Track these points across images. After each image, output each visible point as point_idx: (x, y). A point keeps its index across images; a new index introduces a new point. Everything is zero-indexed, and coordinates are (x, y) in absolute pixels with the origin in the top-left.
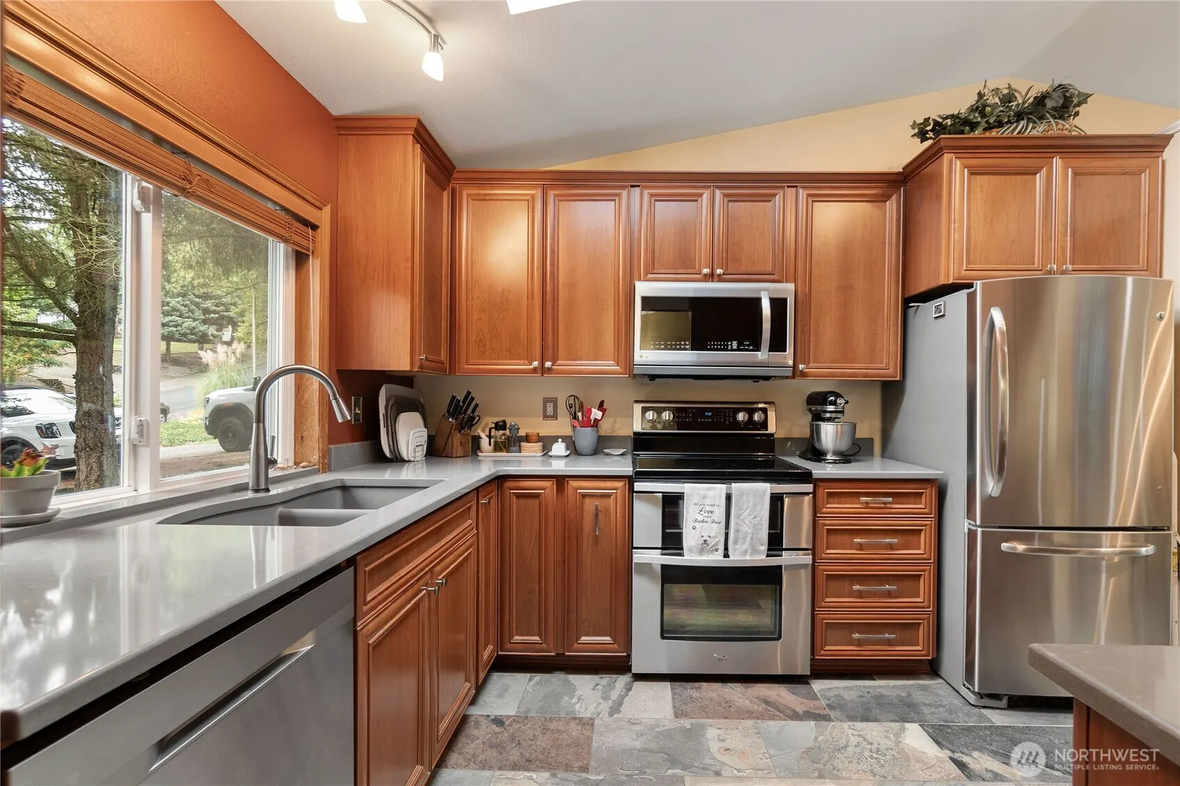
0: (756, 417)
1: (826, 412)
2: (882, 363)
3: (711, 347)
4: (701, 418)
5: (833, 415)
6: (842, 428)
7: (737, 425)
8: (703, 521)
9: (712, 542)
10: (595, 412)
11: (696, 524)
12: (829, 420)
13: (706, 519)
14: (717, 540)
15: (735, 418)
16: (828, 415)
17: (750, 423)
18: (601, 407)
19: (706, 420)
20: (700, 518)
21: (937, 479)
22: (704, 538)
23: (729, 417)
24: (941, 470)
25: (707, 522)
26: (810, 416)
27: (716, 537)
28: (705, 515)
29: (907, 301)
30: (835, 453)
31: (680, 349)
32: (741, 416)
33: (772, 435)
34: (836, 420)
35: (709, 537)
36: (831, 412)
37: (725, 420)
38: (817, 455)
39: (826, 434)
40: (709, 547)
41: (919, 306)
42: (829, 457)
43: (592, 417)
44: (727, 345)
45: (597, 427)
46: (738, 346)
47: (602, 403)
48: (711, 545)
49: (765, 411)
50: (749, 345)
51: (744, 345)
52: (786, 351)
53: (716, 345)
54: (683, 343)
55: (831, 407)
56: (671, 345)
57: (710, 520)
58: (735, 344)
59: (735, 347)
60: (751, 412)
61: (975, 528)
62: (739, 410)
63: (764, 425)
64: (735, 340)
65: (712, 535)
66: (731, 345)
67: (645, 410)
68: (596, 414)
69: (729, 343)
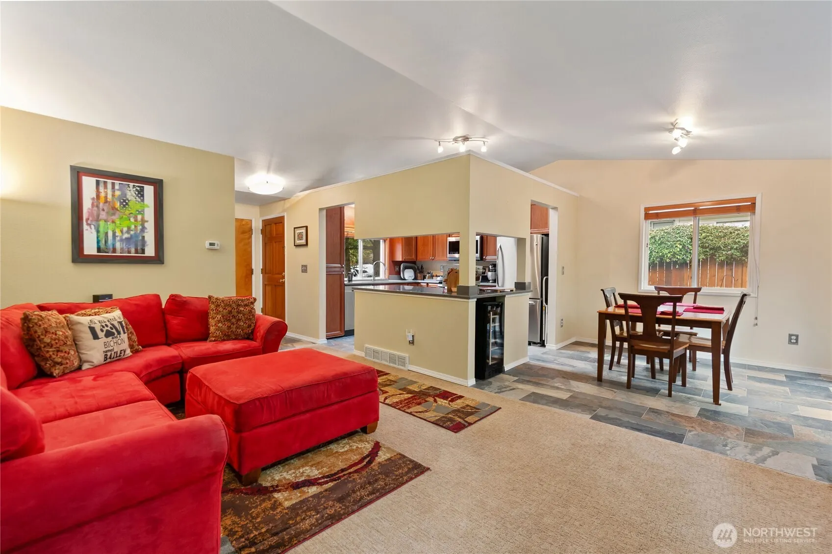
30: (492, 280)
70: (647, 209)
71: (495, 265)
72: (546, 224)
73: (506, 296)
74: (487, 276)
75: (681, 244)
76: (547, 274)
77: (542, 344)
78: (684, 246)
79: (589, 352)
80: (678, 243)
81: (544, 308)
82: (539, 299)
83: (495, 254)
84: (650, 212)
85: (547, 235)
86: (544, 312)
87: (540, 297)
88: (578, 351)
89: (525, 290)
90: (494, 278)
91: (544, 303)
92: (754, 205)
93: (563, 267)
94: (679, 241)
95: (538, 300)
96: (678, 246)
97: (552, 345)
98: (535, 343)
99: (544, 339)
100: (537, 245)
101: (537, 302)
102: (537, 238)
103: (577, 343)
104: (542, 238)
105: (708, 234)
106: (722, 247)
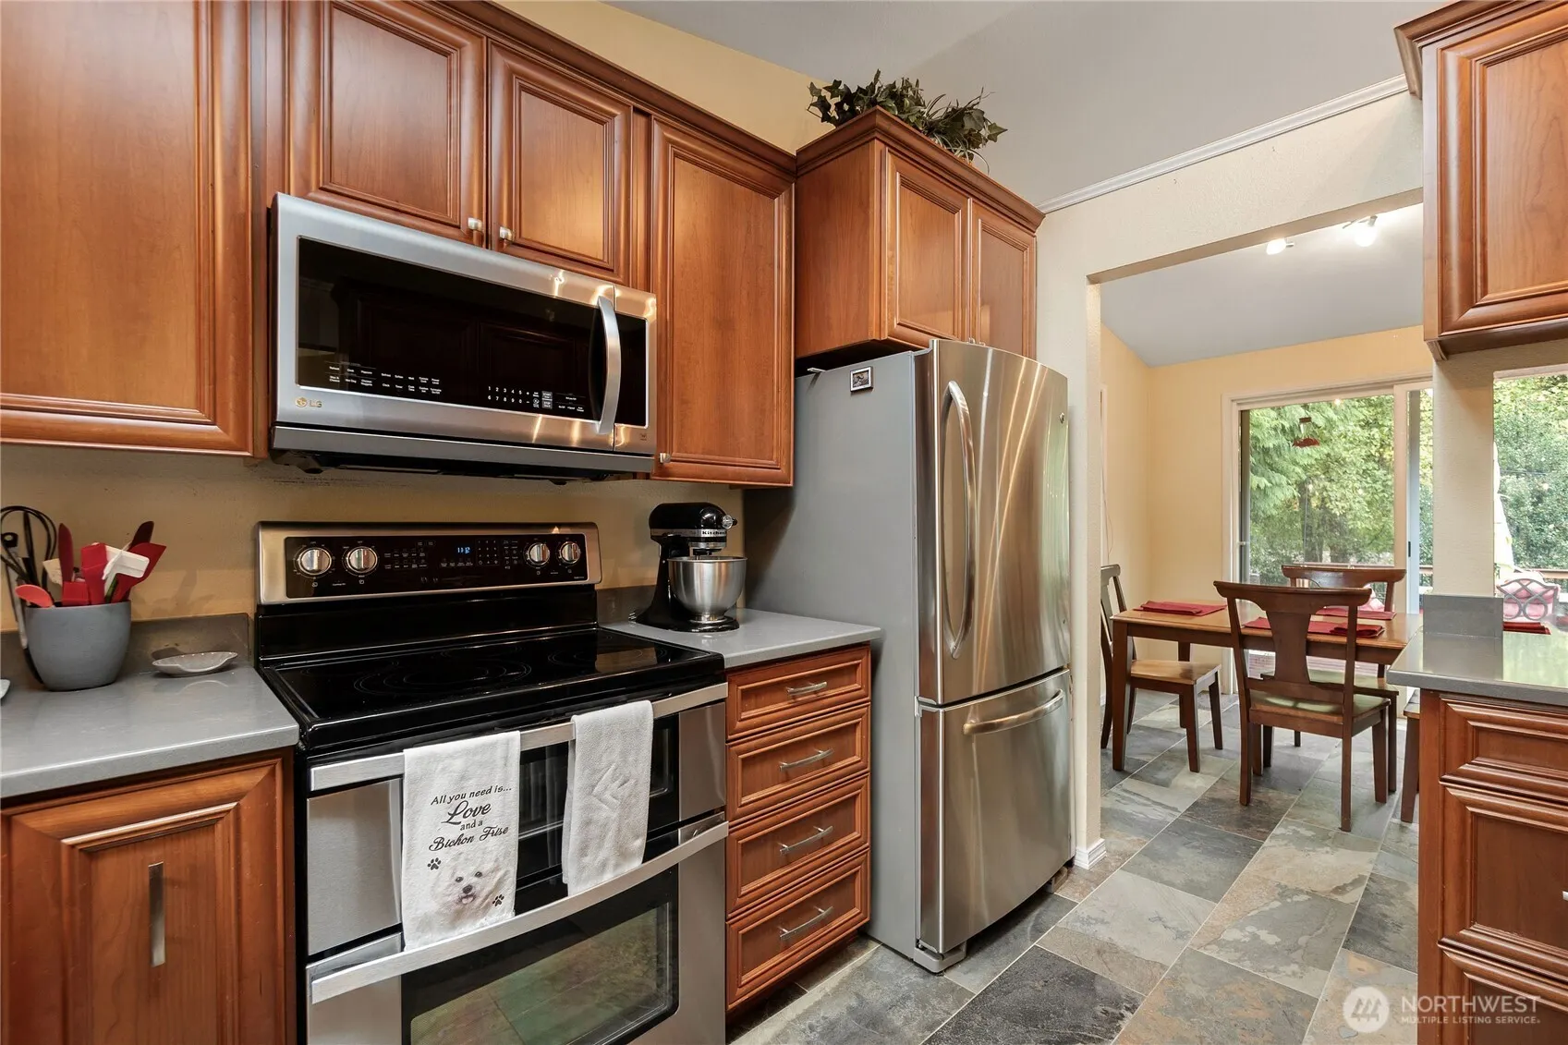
0: (566, 553)
1: (699, 539)
2: (772, 460)
3: (493, 398)
4: (448, 562)
5: (711, 545)
6: (727, 568)
7: (527, 571)
8: (459, 841)
9: (483, 887)
10: (121, 558)
11: (441, 854)
12: (700, 553)
13: (468, 833)
14: (500, 874)
15: (522, 557)
16: (702, 546)
17: (554, 566)
18: (142, 540)
19: (460, 564)
20: (452, 833)
21: (868, 641)
22: (464, 884)
23: (511, 555)
24: (877, 626)
25: (471, 839)
26: (657, 548)
27: (496, 869)
28: (464, 821)
29: (802, 366)
30: (717, 612)
31: (417, 395)
32: (536, 553)
33: (591, 586)
34: (713, 554)
35: (479, 875)
36: (707, 540)
37: (502, 562)
38: (685, 617)
39: (702, 581)
40: (478, 901)
41: (818, 374)
42: (705, 619)
43: (109, 572)
44: (531, 399)
45: (125, 599)
46: (555, 404)
47: (145, 531)
48: (484, 894)
49: (579, 540)
50: (576, 404)
51: (567, 403)
52: (644, 425)
53: (505, 395)
54: (424, 380)
55: (707, 530)
56: (392, 381)
57: (479, 831)
58: (547, 396)
59: (547, 405)
60: (554, 543)
61: (935, 710)
62: (531, 541)
63: (580, 568)
64: (548, 390)
65: (485, 868)
66: (540, 398)
67: (293, 547)
68: (123, 561)
69: (536, 395)
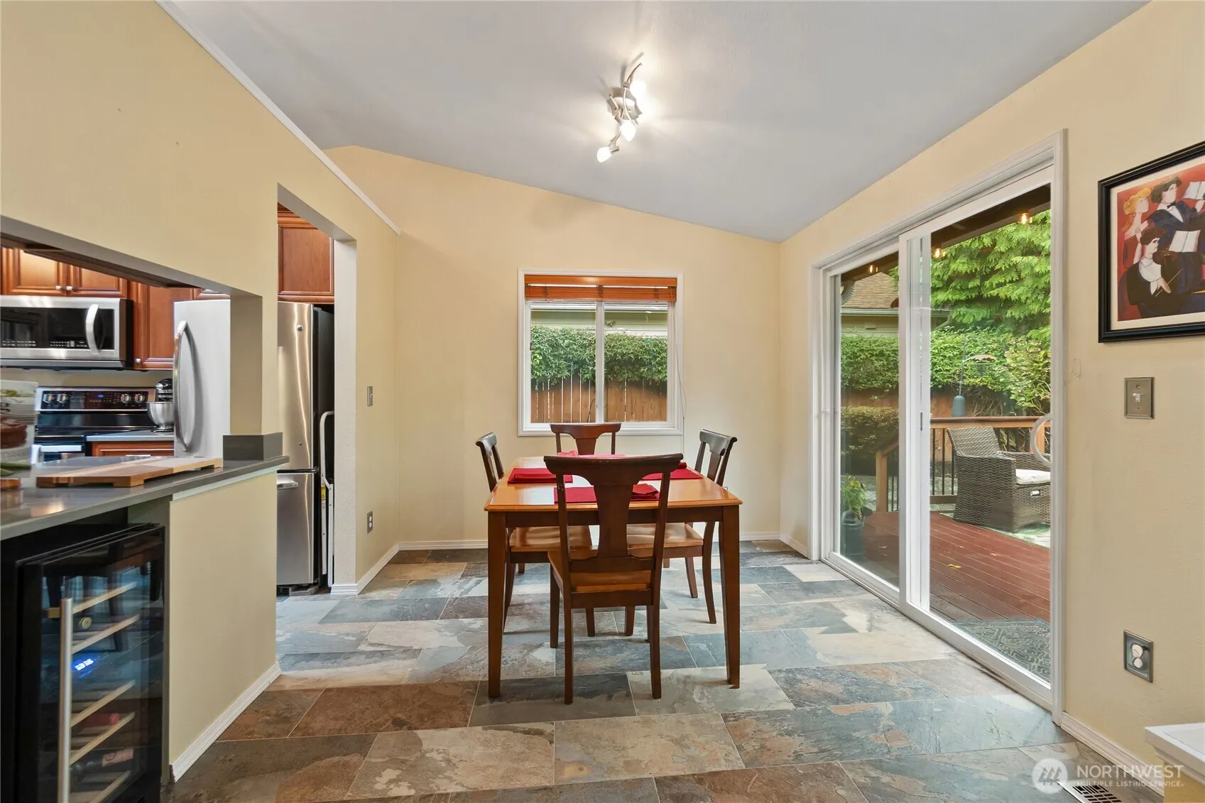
0: (137, 398)
5: (164, 396)
6: (168, 406)
16: (160, 396)
17: (133, 403)
23: (117, 398)
30: (167, 424)
36: (162, 394)
37: (113, 401)
39: (155, 411)
42: (162, 427)
46: (75, 345)
49: (144, 394)
52: (114, 349)
60: (132, 394)
63: (144, 404)
70: (529, 278)
71: (169, 383)
72: (325, 279)
73: (175, 496)
74: (147, 414)
75: (540, 354)
76: (330, 405)
77: (321, 585)
78: (545, 358)
79: (434, 582)
80: (538, 352)
81: (323, 492)
82: (308, 471)
83: (171, 348)
84: (532, 285)
85: (329, 309)
86: (324, 502)
87: (310, 465)
88: (411, 582)
89: (261, 458)
90: (171, 418)
91: (324, 480)
92: (673, 289)
93: (371, 388)
94: (539, 348)
95: (307, 474)
96: (538, 356)
97: (344, 585)
98: (299, 588)
99: (324, 573)
100: (300, 329)
101: (301, 481)
102: (302, 314)
103: (405, 558)
104: (316, 313)
105: (571, 341)
106: (588, 361)
